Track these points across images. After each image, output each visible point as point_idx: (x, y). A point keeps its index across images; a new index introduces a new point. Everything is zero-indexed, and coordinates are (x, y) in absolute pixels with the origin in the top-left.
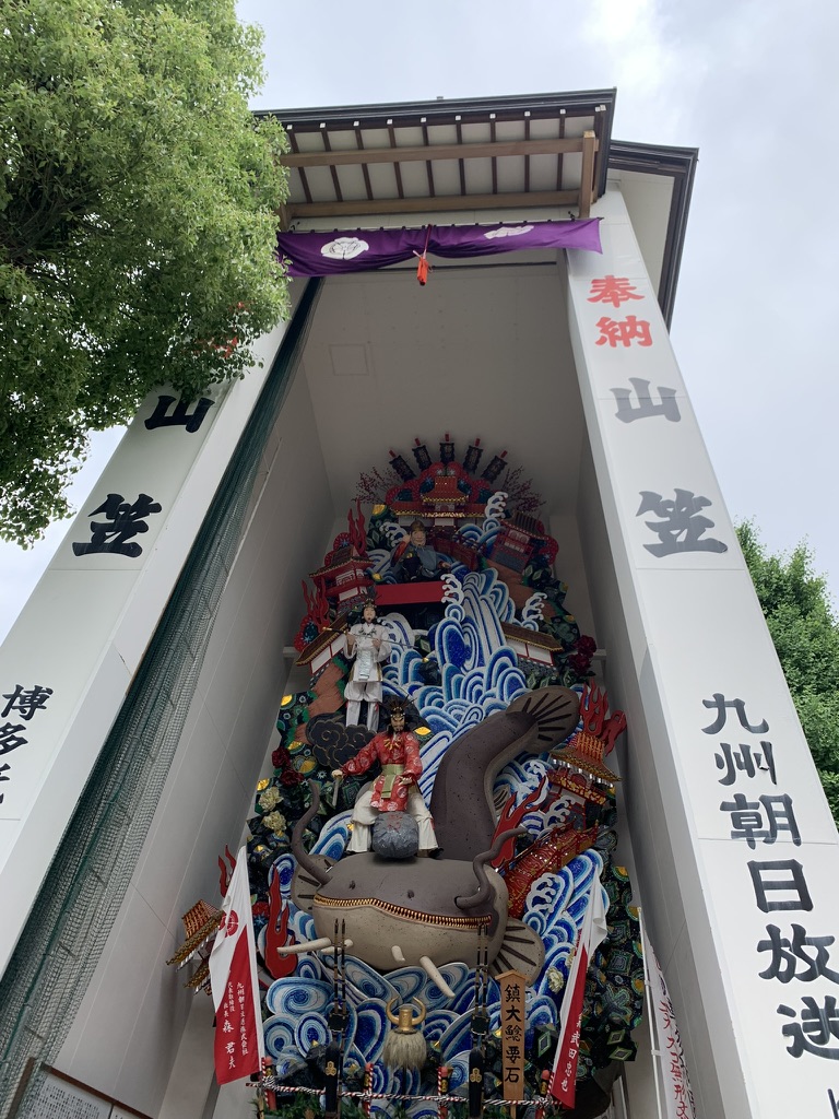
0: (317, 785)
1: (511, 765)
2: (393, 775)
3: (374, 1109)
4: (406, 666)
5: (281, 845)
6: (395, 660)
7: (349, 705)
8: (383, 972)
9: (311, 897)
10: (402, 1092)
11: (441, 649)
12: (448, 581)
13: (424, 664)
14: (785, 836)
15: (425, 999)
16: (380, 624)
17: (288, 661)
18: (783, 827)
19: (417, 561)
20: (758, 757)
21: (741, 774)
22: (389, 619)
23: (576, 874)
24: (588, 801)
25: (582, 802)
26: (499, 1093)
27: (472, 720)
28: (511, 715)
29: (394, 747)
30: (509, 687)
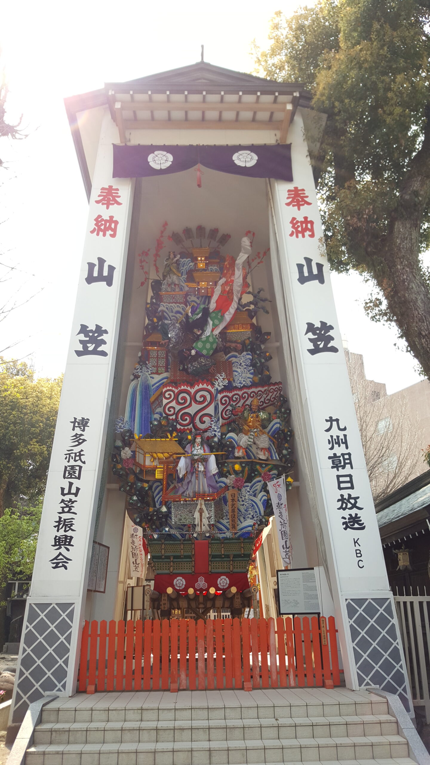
14: (348, 466)
18: (348, 463)
20: (342, 440)
21: (336, 446)
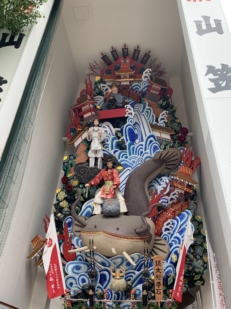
0: (80, 190)
1: (155, 179)
2: (109, 185)
3: (108, 305)
4: (112, 143)
5: (67, 213)
6: (107, 141)
7: (90, 159)
8: (108, 258)
9: (80, 232)
10: (118, 299)
11: (126, 136)
12: (127, 108)
13: (119, 142)
15: (125, 267)
16: (101, 126)
17: (65, 143)
19: (115, 100)
22: (104, 124)
23: (181, 219)
24: (185, 192)
25: (183, 192)
26: (154, 298)
27: (139, 163)
28: (154, 160)
29: (109, 174)
30: (154, 149)
